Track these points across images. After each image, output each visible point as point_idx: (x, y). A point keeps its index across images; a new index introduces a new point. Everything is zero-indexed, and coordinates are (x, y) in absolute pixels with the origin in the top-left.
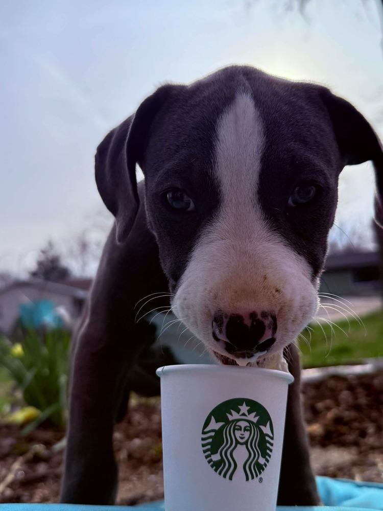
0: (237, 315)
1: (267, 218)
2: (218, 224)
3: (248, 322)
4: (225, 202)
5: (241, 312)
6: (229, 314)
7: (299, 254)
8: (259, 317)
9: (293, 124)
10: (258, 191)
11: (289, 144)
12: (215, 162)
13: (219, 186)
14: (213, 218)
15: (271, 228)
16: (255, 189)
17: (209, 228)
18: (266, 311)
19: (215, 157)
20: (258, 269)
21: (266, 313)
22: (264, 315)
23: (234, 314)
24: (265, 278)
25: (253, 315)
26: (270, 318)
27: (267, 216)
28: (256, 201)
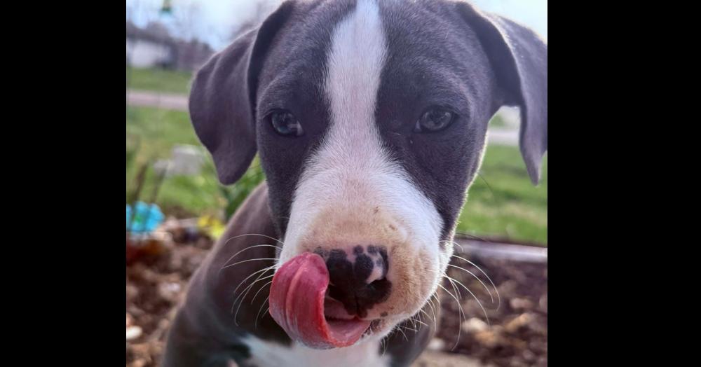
0: (337, 250)
1: (387, 145)
2: (324, 151)
3: (351, 258)
4: (336, 125)
5: (343, 247)
6: (329, 251)
7: (426, 195)
8: (366, 252)
9: (424, 35)
10: (375, 112)
11: (416, 58)
12: (326, 75)
13: (329, 105)
14: (319, 144)
15: (390, 157)
16: (372, 110)
17: (314, 158)
18: (374, 245)
19: (326, 69)
20: (368, 200)
21: (373, 247)
22: (372, 249)
23: (334, 250)
24: (376, 211)
25: (357, 250)
26: (379, 254)
27: (386, 143)
28: (372, 124)
